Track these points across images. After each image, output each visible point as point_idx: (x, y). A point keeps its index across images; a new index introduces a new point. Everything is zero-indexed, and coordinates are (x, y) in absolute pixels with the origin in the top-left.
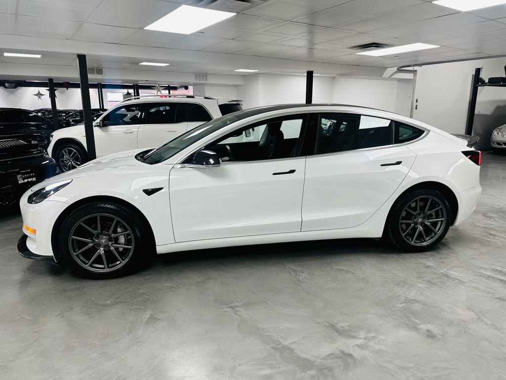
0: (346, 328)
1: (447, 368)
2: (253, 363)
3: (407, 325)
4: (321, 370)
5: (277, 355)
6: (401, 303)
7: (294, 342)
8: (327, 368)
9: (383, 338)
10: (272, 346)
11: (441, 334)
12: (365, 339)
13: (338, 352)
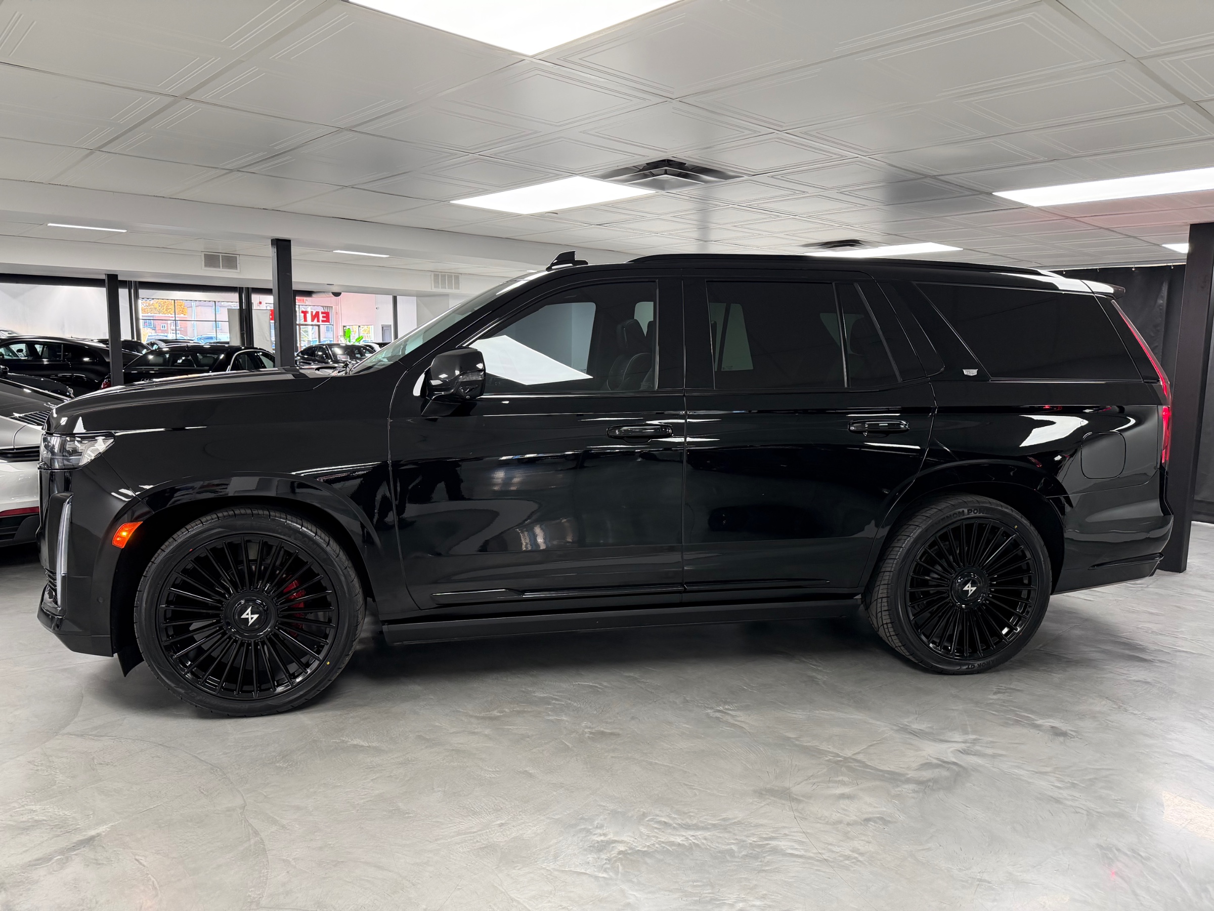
0: (927, 730)
1: (1101, 769)
2: (810, 781)
3: (1017, 721)
4: (919, 782)
5: (843, 769)
6: (995, 693)
7: (858, 753)
8: (929, 780)
9: (991, 739)
10: (827, 759)
11: (1073, 729)
12: (963, 742)
13: (935, 761)
